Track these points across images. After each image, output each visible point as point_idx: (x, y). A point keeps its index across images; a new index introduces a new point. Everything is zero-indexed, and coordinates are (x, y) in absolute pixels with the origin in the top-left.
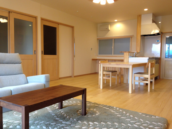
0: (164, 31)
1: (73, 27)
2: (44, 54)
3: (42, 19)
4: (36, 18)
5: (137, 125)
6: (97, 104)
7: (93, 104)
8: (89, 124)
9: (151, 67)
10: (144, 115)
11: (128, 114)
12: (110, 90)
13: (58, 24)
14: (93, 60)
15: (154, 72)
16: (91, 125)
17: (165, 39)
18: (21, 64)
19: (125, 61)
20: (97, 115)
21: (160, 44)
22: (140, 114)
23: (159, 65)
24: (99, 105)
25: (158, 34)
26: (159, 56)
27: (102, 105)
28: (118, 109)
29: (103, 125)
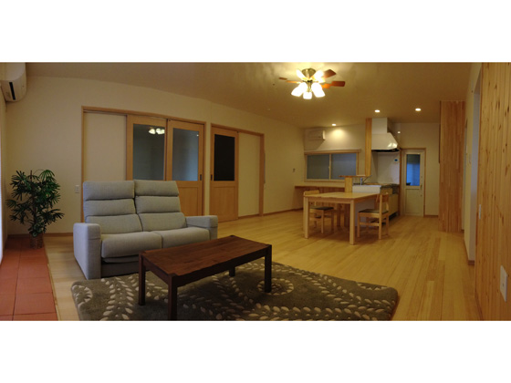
0: (403, 147)
1: (261, 136)
2: (215, 180)
3: (213, 126)
4: (204, 124)
5: (350, 309)
6: (293, 269)
7: (286, 268)
8: (273, 311)
9: (383, 201)
10: (364, 287)
11: (339, 288)
12: (321, 241)
13: (238, 131)
14: (297, 187)
15: (387, 209)
16: (275, 314)
17: (405, 157)
18: (178, 198)
19: (347, 190)
20: (289, 291)
21: (398, 165)
22: (359, 285)
23: (397, 196)
24: (295, 270)
25: (396, 150)
26: (397, 182)
27: (300, 271)
28: (326, 278)
29: (297, 312)
